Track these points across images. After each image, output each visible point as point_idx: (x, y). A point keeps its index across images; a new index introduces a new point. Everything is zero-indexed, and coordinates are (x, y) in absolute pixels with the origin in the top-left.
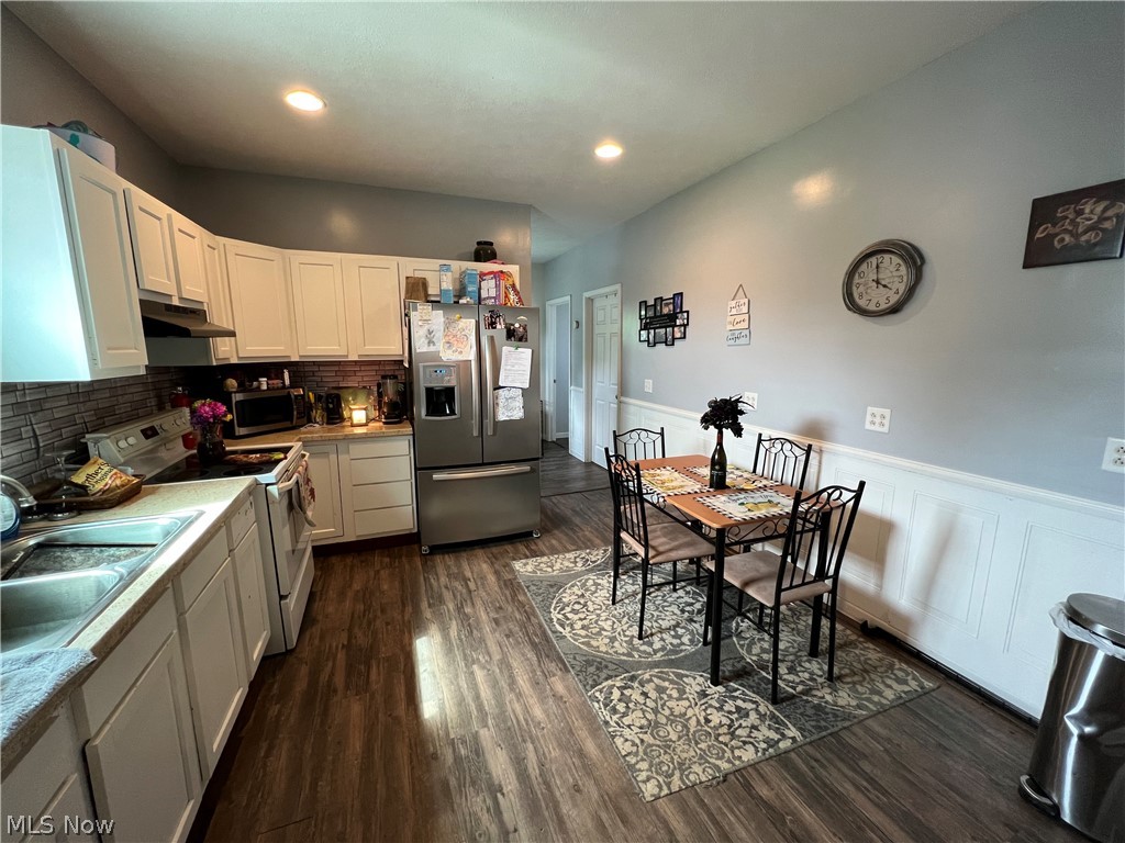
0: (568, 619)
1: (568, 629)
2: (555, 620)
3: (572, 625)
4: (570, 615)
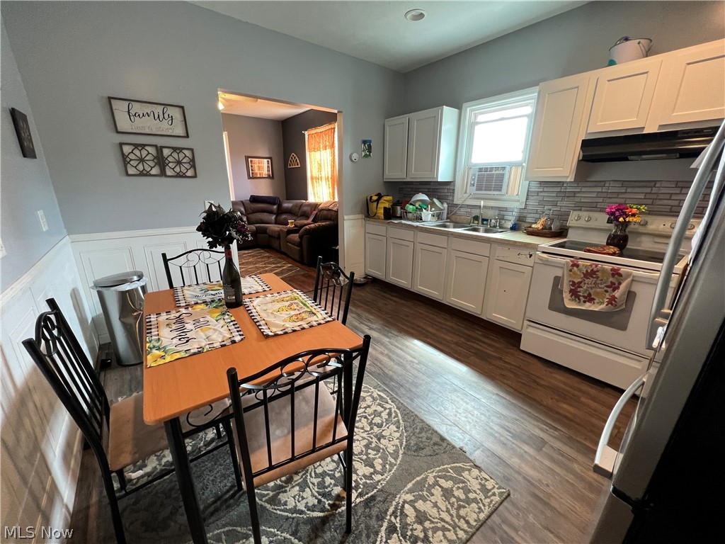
0: (379, 405)
1: (375, 395)
2: (390, 401)
3: (374, 399)
4: (379, 409)
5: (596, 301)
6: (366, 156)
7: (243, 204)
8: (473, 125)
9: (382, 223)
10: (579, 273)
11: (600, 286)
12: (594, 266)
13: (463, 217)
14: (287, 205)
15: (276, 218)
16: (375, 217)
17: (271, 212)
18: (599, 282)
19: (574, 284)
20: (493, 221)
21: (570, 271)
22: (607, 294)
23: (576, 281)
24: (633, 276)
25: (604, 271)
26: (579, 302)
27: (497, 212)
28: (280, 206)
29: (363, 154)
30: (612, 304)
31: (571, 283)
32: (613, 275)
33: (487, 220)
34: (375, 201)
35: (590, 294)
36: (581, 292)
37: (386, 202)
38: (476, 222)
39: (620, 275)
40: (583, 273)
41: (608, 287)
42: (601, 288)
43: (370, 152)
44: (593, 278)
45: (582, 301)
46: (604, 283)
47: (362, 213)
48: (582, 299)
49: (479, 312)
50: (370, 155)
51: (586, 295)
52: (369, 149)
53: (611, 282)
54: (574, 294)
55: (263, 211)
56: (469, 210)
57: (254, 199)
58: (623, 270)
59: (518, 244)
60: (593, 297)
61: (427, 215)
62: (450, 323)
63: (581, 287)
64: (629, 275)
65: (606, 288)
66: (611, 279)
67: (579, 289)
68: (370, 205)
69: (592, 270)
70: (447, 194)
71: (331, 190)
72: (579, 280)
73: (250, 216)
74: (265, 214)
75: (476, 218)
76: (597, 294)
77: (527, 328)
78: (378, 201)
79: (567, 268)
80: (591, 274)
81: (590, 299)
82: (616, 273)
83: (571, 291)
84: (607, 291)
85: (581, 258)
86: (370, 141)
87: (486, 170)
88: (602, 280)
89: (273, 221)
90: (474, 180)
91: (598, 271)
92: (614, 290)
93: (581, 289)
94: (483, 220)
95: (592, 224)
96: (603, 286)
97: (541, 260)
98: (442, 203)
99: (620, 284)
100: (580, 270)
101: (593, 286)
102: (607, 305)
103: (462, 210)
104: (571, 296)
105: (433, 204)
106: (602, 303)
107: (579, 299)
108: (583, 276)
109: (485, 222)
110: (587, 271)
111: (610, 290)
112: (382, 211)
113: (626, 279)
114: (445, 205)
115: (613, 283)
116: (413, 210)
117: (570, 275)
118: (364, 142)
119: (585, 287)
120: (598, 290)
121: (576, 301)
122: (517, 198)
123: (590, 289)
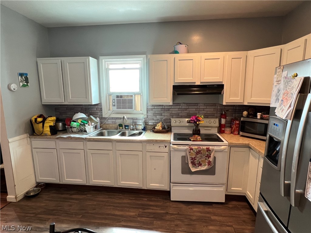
5: (202, 165)
6: (24, 86)
8: (107, 70)
9: (50, 138)
10: (193, 153)
11: (203, 157)
12: (199, 148)
13: (111, 125)
16: (42, 135)
18: (202, 155)
19: (192, 159)
20: (131, 126)
21: (190, 152)
22: (206, 160)
23: (193, 157)
24: (215, 150)
25: (203, 150)
26: (196, 167)
27: (132, 121)
29: (21, 84)
30: (210, 165)
31: (191, 158)
32: (207, 151)
33: (128, 126)
34: (40, 122)
35: (200, 162)
36: (196, 162)
37: (50, 121)
38: (121, 128)
39: (210, 150)
40: (195, 152)
41: (206, 157)
42: (203, 158)
43: (27, 82)
44: (200, 154)
45: (197, 166)
46: (205, 155)
47: (26, 133)
48: (197, 165)
49: (141, 186)
50: (27, 85)
51: (198, 163)
52: (27, 80)
53: (207, 154)
54: (193, 164)
56: (114, 121)
58: (211, 148)
59: (158, 141)
60: (201, 163)
61: (89, 128)
62: (126, 200)
63: (196, 160)
64: (213, 150)
65: (205, 158)
66: (207, 153)
67: (195, 161)
68: (36, 126)
69: (199, 150)
70: (97, 111)
72: (194, 156)
75: (120, 125)
76: (202, 161)
77: (173, 188)
78: (43, 122)
79: (188, 151)
80: (198, 152)
81: (200, 164)
82: (208, 150)
83: (192, 162)
84: (206, 159)
85: (192, 145)
86: (26, 74)
87: (121, 97)
88: (203, 154)
90: (114, 102)
91: (201, 150)
92: (209, 158)
93: (196, 161)
94: (125, 126)
95: (182, 124)
96: (204, 157)
97: (173, 149)
98: (96, 118)
99: (210, 154)
100: (194, 151)
101: (200, 158)
102: (208, 166)
103: (109, 121)
104: (192, 165)
105: (91, 119)
106: (205, 165)
107: (196, 166)
108: (195, 154)
109: (126, 127)
110: (197, 151)
111: (207, 158)
112: (48, 129)
113: (212, 152)
114: (98, 119)
115: (208, 155)
116: (77, 126)
117: (190, 155)
118: (21, 75)
119: (197, 159)
120: (203, 159)
121: (194, 167)
122: (141, 112)
123: (199, 160)
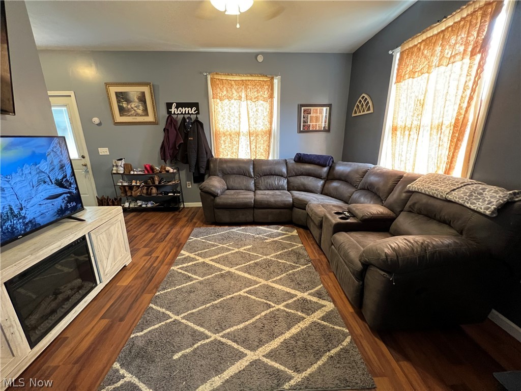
7: (286, 163)
14: (342, 168)
15: (324, 185)
17: (318, 177)
28: (331, 168)
55: (309, 174)
57: (301, 159)
71: (445, 152)
73: (292, 179)
74: (311, 178)
89: (319, 189)
